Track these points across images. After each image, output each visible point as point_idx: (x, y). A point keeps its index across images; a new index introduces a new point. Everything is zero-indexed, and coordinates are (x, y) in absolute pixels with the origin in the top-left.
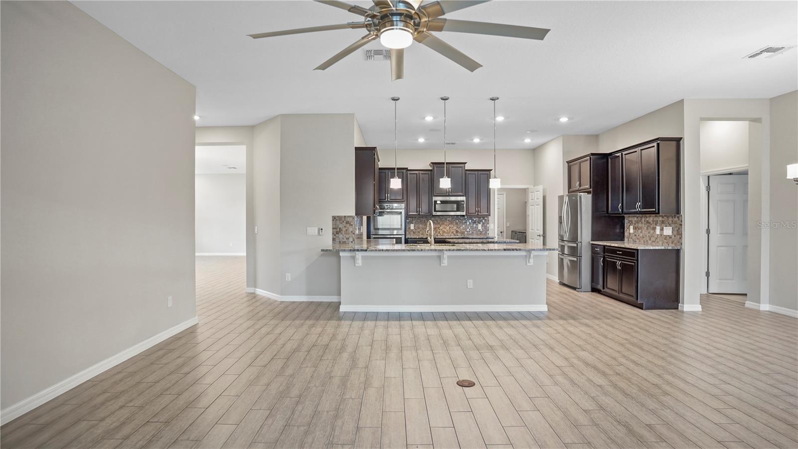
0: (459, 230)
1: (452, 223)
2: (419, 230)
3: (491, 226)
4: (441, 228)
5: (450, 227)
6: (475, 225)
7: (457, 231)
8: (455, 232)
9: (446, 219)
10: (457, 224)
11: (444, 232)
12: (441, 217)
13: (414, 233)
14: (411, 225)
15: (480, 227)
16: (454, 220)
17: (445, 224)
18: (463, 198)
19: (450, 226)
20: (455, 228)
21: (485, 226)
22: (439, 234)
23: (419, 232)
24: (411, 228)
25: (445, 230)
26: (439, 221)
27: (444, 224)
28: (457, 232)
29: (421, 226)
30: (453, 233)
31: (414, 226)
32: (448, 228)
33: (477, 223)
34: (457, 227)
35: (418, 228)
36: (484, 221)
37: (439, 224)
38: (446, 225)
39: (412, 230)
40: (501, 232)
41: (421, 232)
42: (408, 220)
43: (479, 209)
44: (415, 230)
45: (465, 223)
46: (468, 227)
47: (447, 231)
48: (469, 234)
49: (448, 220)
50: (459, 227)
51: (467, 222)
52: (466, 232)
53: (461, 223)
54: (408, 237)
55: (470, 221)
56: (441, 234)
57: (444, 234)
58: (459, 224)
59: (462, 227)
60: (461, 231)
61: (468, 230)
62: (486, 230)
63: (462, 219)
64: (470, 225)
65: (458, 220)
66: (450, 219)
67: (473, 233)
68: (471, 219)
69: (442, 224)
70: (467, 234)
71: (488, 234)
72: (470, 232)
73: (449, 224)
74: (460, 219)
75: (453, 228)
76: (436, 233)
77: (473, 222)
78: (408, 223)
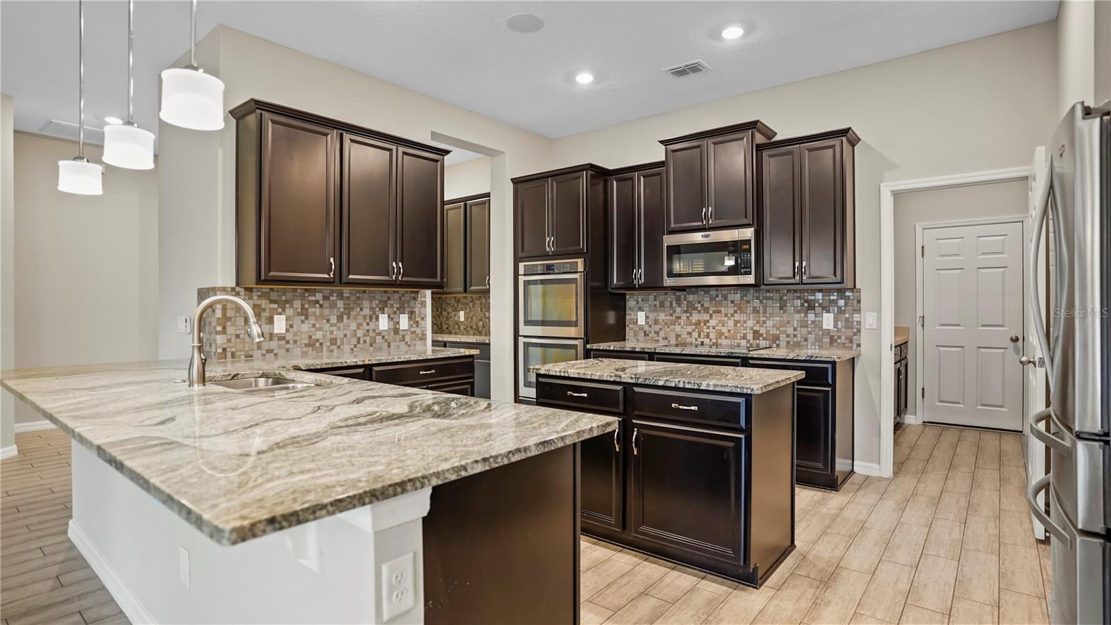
0: (763, 331)
1: (740, 308)
2: (657, 328)
3: (867, 319)
4: (712, 323)
5: (736, 322)
6: (811, 317)
7: (755, 332)
8: (750, 337)
9: (726, 299)
10: (755, 311)
11: (720, 334)
12: (713, 292)
13: (646, 334)
14: (639, 313)
15: (828, 320)
16: (748, 302)
17: (723, 309)
18: (748, 233)
19: (737, 317)
20: (750, 323)
21: (847, 320)
22: (706, 341)
23: (657, 333)
24: (639, 323)
25: (724, 330)
26: (706, 305)
27: (719, 312)
28: (757, 335)
29: (662, 316)
30: (744, 337)
31: (647, 317)
32: (731, 323)
33: (818, 310)
34: (758, 322)
35: (656, 322)
36: (841, 303)
37: (706, 310)
38: (726, 315)
39: (641, 328)
40: (1015, 340)
41: (662, 334)
42: (631, 303)
43: (804, 263)
44: (646, 328)
45: (781, 308)
46: (788, 322)
47: (729, 331)
48: (794, 342)
49: (732, 302)
50: (764, 322)
51: (788, 305)
52: (782, 337)
53: (769, 310)
54: (629, 345)
55: (798, 302)
56: (714, 341)
57: (720, 341)
58: (761, 312)
59: (770, 323)
60: (768, 332)
61: (790, 331)
62: (849, 333)
63: (771, 298)
64: (797, 317)
65: (761, 302)
66: (737, 297)
67: (806, 340)
68: (798, 298)
69: (714, 312)
70: (788, 343)
71: (859, 345)
72: (795, 336)
73: (735, 312)
74: (767, 298)
75: (745, 322)
76: (699, 336)
77: (806, 305)
78: (630, 308)
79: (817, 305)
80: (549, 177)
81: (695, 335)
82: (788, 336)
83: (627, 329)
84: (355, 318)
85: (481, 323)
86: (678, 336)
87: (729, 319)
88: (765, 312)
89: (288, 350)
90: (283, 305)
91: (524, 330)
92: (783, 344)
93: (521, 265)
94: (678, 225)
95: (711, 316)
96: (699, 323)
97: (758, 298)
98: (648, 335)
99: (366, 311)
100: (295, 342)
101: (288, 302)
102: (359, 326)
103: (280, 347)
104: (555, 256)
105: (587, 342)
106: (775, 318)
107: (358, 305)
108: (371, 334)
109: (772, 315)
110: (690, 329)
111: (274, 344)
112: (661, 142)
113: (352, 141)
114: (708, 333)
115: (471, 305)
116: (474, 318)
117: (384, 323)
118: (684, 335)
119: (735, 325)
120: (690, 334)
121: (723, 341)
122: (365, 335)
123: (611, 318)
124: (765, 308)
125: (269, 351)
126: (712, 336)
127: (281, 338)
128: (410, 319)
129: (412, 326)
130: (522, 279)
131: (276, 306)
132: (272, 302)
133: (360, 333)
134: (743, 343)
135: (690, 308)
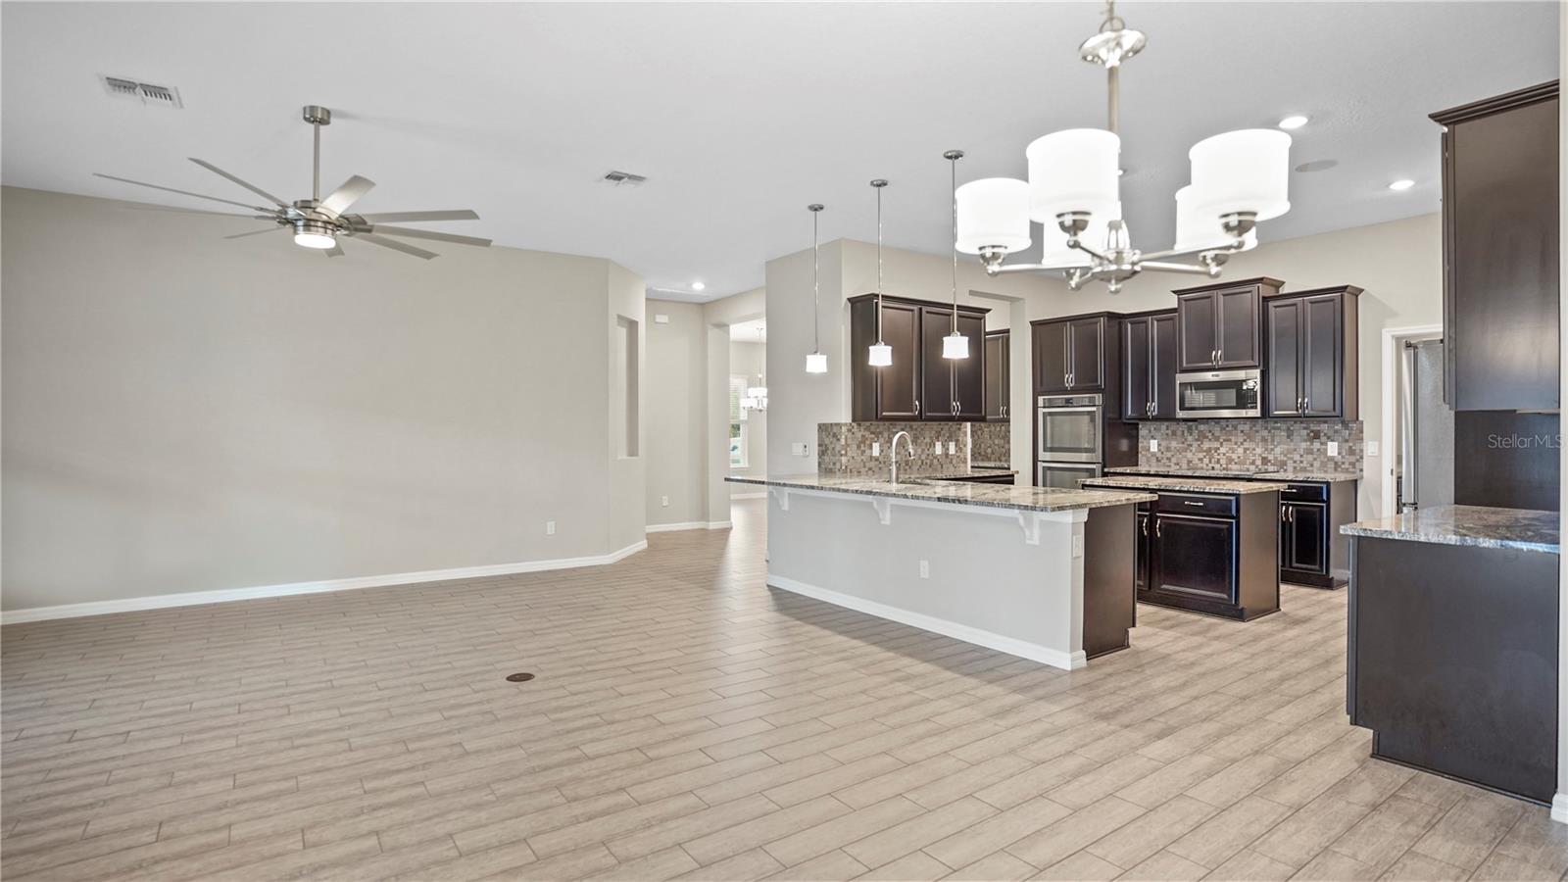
0: (1271, 457)
1: (1249, 437)
2: (1169, 455)
3: (1369, 448)
4: (1223, 450)
5: (1245, 450)
6: (1317, 445)
7: (1264, 459)
8: (1259, 462)
9: (1236, 429)
10: (1264, 440)
11: (1230, 460)
12: (1223, 423)
13: (1158, 460)
14: (1152, 441)
15: (1332, 448)
16: (1257, 431)
17: (1233, 439)
18: (1254, 374)
19: (1246, 445)
21: (1350, 448)
22: (1217, 466)
23: (1169, 459)
24: (1152, 450)
25: (1234, 456)
26: (1217, 434)
27: (1230, 440)
28: (1265, 461)
29: (1174, 444)
30: (1253, 463)
31: (1159, 445)
32: (1240, 450)
33: (1323, 439)
34: (1266, 450)
35: (1168, 449)
36: (1345, 433)
37: (1217, 439)
38: (1236, 443)
39: (1154, 454)
41: (1174, 460)
42: (1143, 432)
43: (1306, 400)
44: (1159, 455)
45: (1288, 437)
46: (1295, 450)
47: (1239, 457)
48: (1301, 468)
49: (1242, 431)
50: (1272, 450)
51: (1295, 434)
52: (1290, 463)
53: (1277, 439)
54: (1143, 469)
55: (1305, 432)
56: (1224, 466)
57: (1230, 466)
58: (1269, 440)
59: (1278, 450)
60: (1276, 458)
61: (1297, 457)
62: (1352, 459)
63: (1279, 428)
64: (1304, 445)
65: (1269, 432)
66: (1247, 427)
67: (1312, 465)
68: (1305, 428)
69: (1225, 440)
70: (1295, 468)
71: (1361, 470)
72: (1302, 462)
73: (1245, 440)
74: (1274, 428)
75: (1254, 449)
76: (1210, 462)
77: (1312, 434)
78: (1143, 437)
79: (1322, 434)
80: (1066, 321)
81: (1206, 460)
82: (1295, 462)
83: (1140, 455)
84: (921, 445)
85: (989, 450)
86: (1189, 462)
87: (1239, 447)
88: (1273, 441)
89: (880, 468)
90: (878, 435)
91: (1042, 455)
92: (1290, 468)
93: (1041, 399)
94: (1189, 365)
95: (1221, 444)
96: (1210, 449)
97: (1266, 428)
98: (1160, 461)
99: (928, 440)
100: (885, 463)
101: (881, 433)
102: (923, 450)
103: (876, 466)
104: (1074, 391)
105: (1104, 466)
106: (1282, 446)
107: (922, 435)
108: (931, 457)
109: (1279, 443)
110: (1201, 455)
111: (872, 464)
112: (1174, 292)
113: (928, 312)
114: (1219, 460)
115: (979, 433)
116: (983, 445)
117: (938, 449)
118: (1196, 461)
119: (1245, 452)
120: (1201, 460)
121: (1234, 467)
122: (927, 459)
123: (1124, 445)
124: (1273, 437)
125: (870, 469)
126: (1223, 461)
127: (877, 459)
128: (956, 446)
129: (957, 451)
130: (1041, 411)
131: (873, 436)
132: (872, 433)
133: (923, 457)
134: (1252, 468)
135: (1202, 437)
